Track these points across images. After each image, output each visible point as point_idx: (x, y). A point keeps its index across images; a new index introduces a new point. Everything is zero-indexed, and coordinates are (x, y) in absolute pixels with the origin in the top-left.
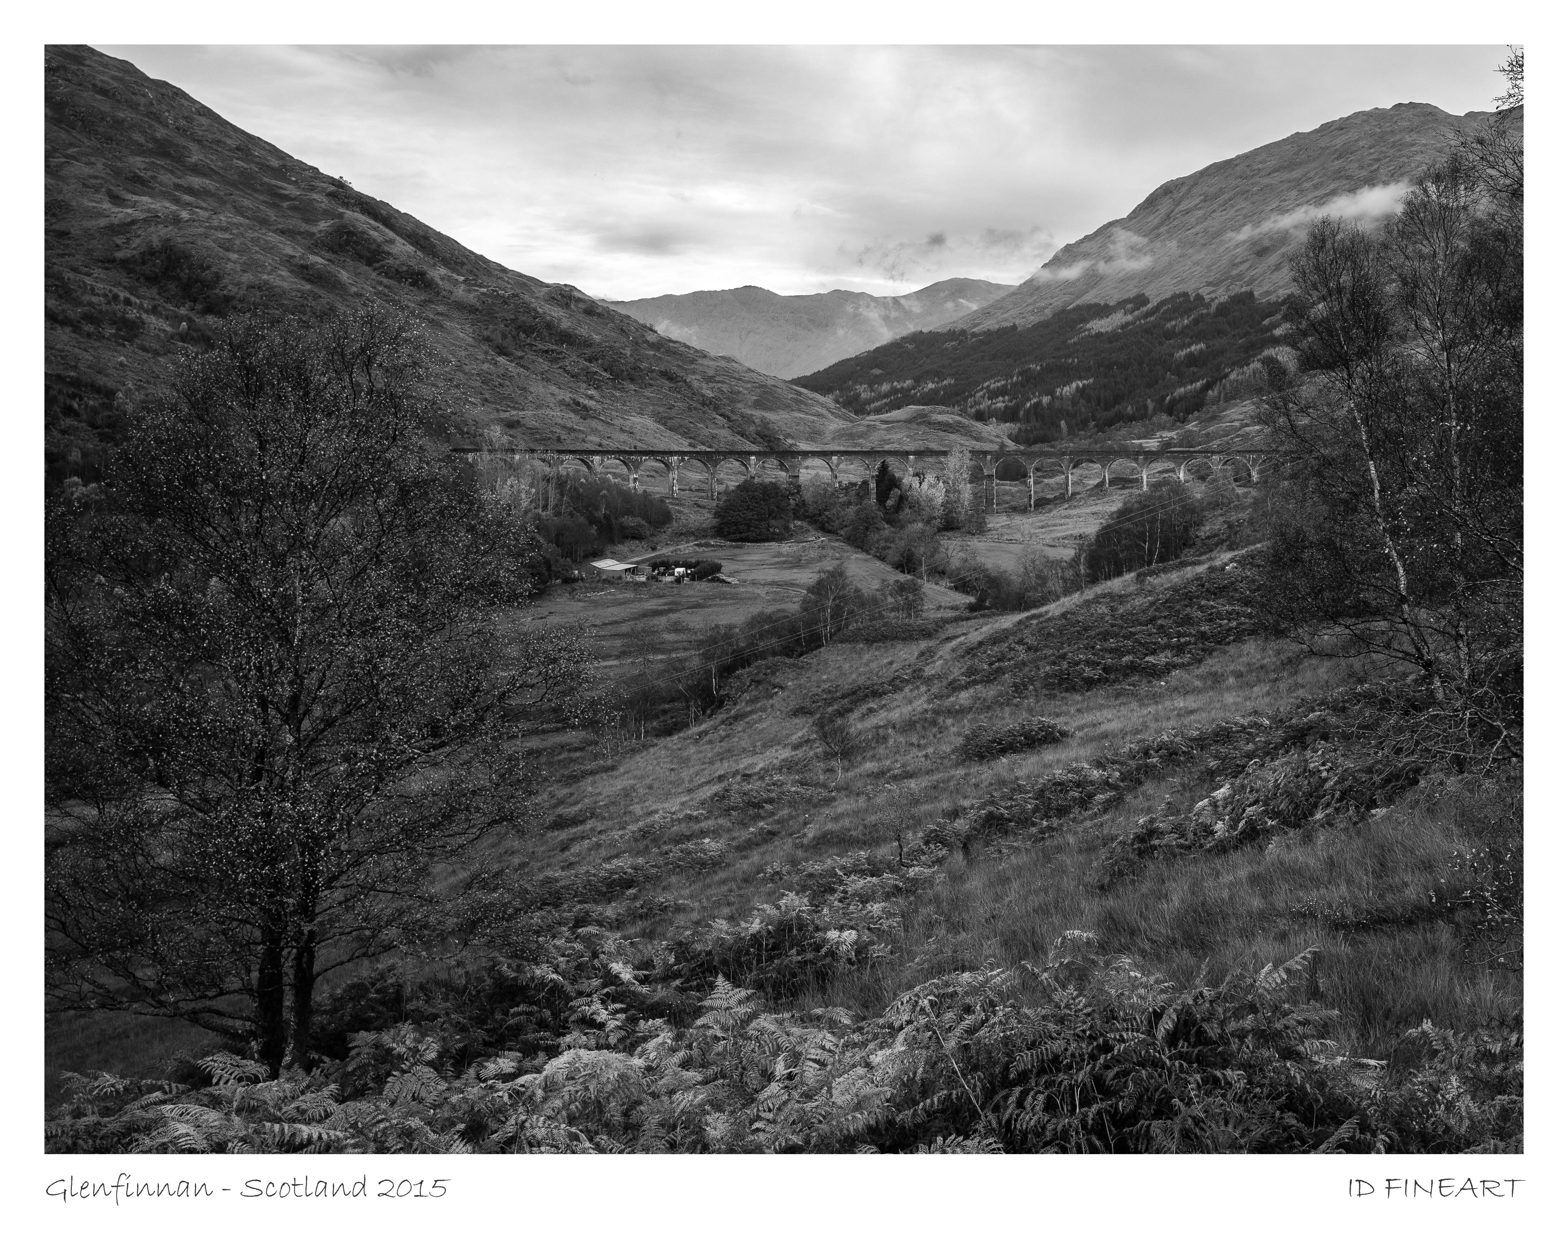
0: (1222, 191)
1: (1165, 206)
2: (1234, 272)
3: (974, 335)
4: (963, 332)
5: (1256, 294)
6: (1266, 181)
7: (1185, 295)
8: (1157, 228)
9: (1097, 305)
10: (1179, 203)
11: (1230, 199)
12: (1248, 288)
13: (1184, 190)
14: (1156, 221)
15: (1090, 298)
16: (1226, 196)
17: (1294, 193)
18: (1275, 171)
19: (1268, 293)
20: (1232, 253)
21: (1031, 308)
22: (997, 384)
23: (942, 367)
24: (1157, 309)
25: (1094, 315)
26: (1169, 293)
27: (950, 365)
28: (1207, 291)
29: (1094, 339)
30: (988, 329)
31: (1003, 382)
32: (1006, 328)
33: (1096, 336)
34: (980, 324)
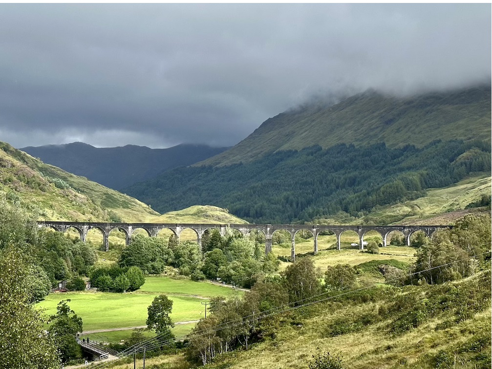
2: (372, 133)
3: (217, 169)
4: (210, 167)
5: (387, 145)
7: (343, 144)
9: (290, 151)
12: (382, 142)
15: (285, 147)
19: (393, 145)
20: (370, 123)
21: (250, 154)
22: (235, 194)
23: (199, 185)
24: (327, 153)
25: (289, 156)
26: (333, 145)
27: (204, 184)
28: (355, 144)
29: (291, 169)
30: (225, 166)
31: (239, 193)
32: (236, 164)
33: (292, 168)
34: (220, 163)
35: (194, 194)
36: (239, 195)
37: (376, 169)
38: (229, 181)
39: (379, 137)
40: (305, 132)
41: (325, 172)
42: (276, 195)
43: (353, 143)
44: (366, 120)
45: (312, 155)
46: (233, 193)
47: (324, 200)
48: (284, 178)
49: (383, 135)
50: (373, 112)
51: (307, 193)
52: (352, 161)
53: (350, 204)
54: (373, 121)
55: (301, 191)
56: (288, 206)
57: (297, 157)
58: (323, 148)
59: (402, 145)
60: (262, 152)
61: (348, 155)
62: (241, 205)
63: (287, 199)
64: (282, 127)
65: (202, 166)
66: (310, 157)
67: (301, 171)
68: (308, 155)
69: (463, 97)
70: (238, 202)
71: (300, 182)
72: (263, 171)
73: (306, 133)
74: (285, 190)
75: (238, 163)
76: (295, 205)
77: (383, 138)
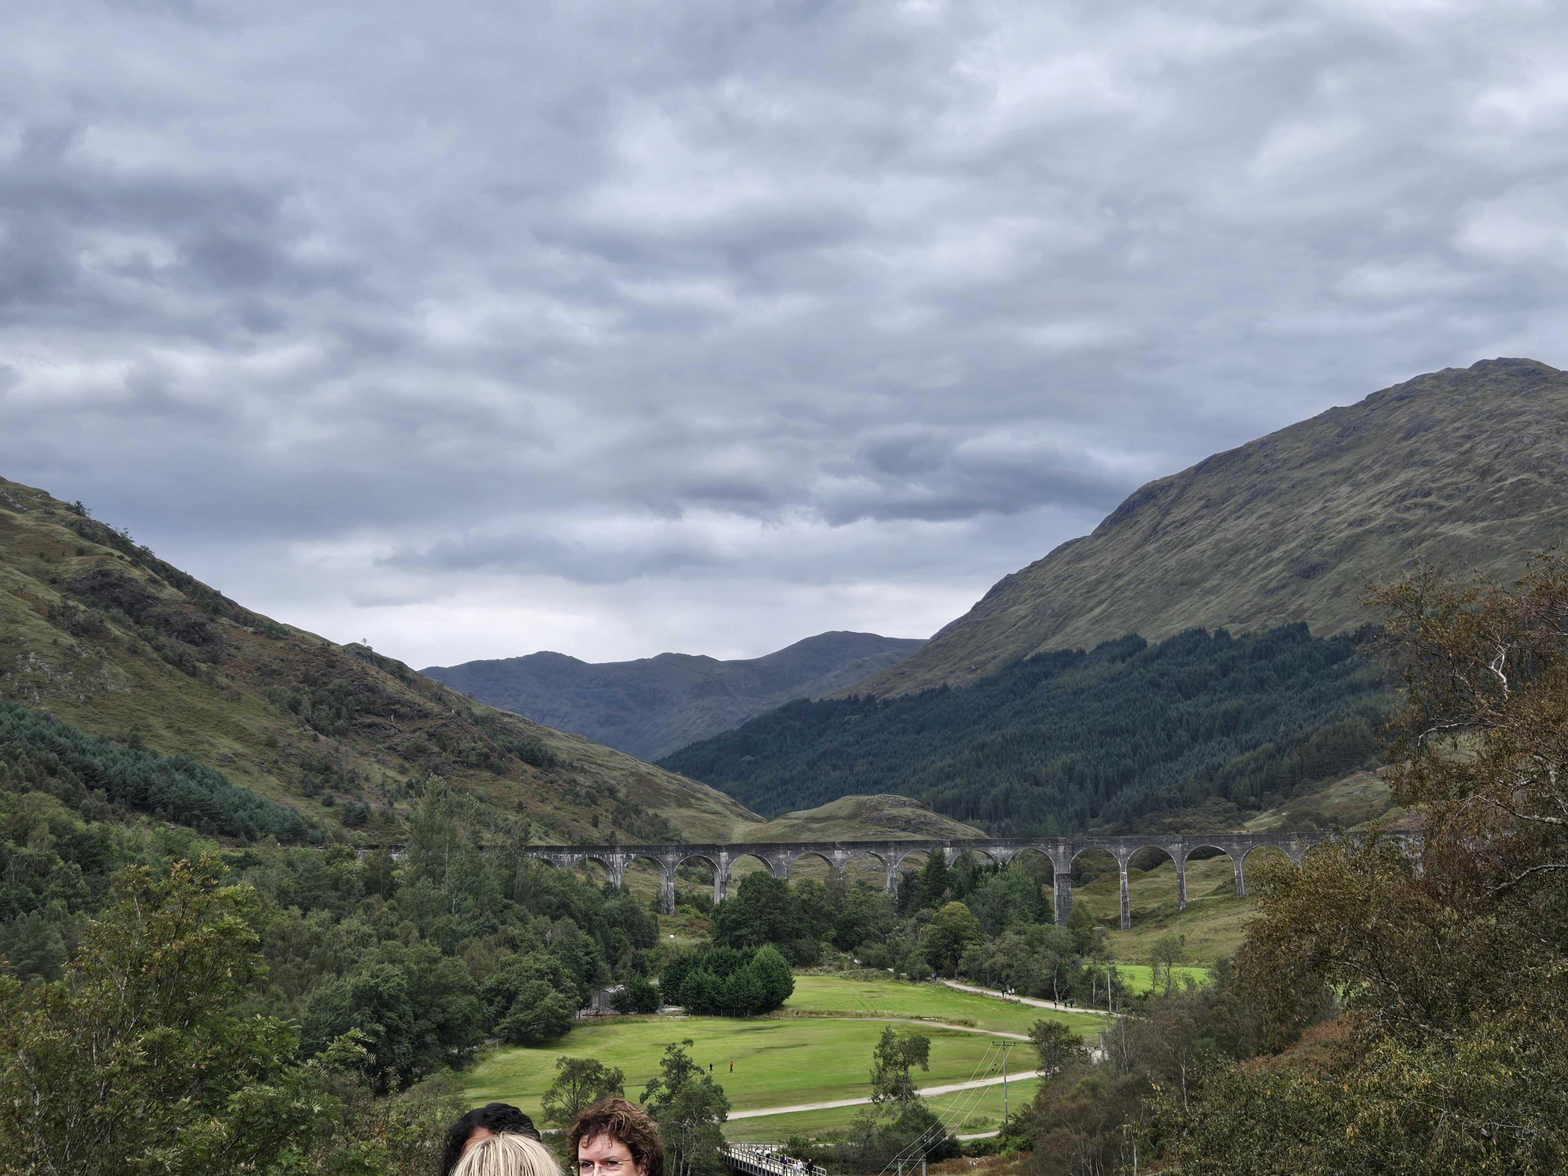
0: (1230, 493)
1: (1147, 517)
2: (1269, 602)
3: (887, 703)
4: (870, 699)
5: (1312, 629)
6: (1298, 475)
7: (1201, 631)
8: (1139, 546)
9: (1066, 653)
10: (1167, 512)
11: (1247, 502)
12: (1298, 621)
13: (1173, 492)
14: (1136, 538)
15: (1051, 645)
16: (1239, 499)
17: (1344, 490)
18: (1311, 460)
19: (1328, 628)
20: (1263, 575)
21: (965, 664)
22: (939, 764)
23: (846, 745)
24: (1161, 652)
25: (1064, 667)
26: (1175, 633)
27: (857, 742)
28: (1233, 629)
29: (1071, 697)
30: (906, 695)
31: (949, 760)
32: (933, 690)
33: (1074, 693)
34: (893, 688)
35: (835, 768)
36: (949, 766)
37: (1287, 688)
38: (919, 732)
39: (1291, 609)
40: (1100, 603)
41: (1161, 701)
42: (1042, 761)
43: (1224, 627)
44: (1253, 570)
45: (1123, 662)
46: (933, 762)
47: (1162, 769)
48: (1056, 719)
49: (1302, 604)
50: (1270, 549)
51: (1118, 756)
52: (1225, 670)
53: (1234, 779)
54: (1271, 571)
55: (1102, 751)
56: (1073, 787)
57: (1086, 667)
58: (1150, 642)
59: (1351, 627)
60: (994, 658)
61: (1215, 656)
62: (956, 791)
63: (1069, 771)
64: (1041, 595)
65: (850, 697)
66: (1120, 666)
67: (1100, 700)
68: (1113, 660)
69: (1500, 503)
70: (949, 783)
71: (1100, 728)
72: (1002, 704)
73: (1103, 606)
74: (1063, 749)
75: (939, 685)
76: (1089, 785)
77: (1300, 611)
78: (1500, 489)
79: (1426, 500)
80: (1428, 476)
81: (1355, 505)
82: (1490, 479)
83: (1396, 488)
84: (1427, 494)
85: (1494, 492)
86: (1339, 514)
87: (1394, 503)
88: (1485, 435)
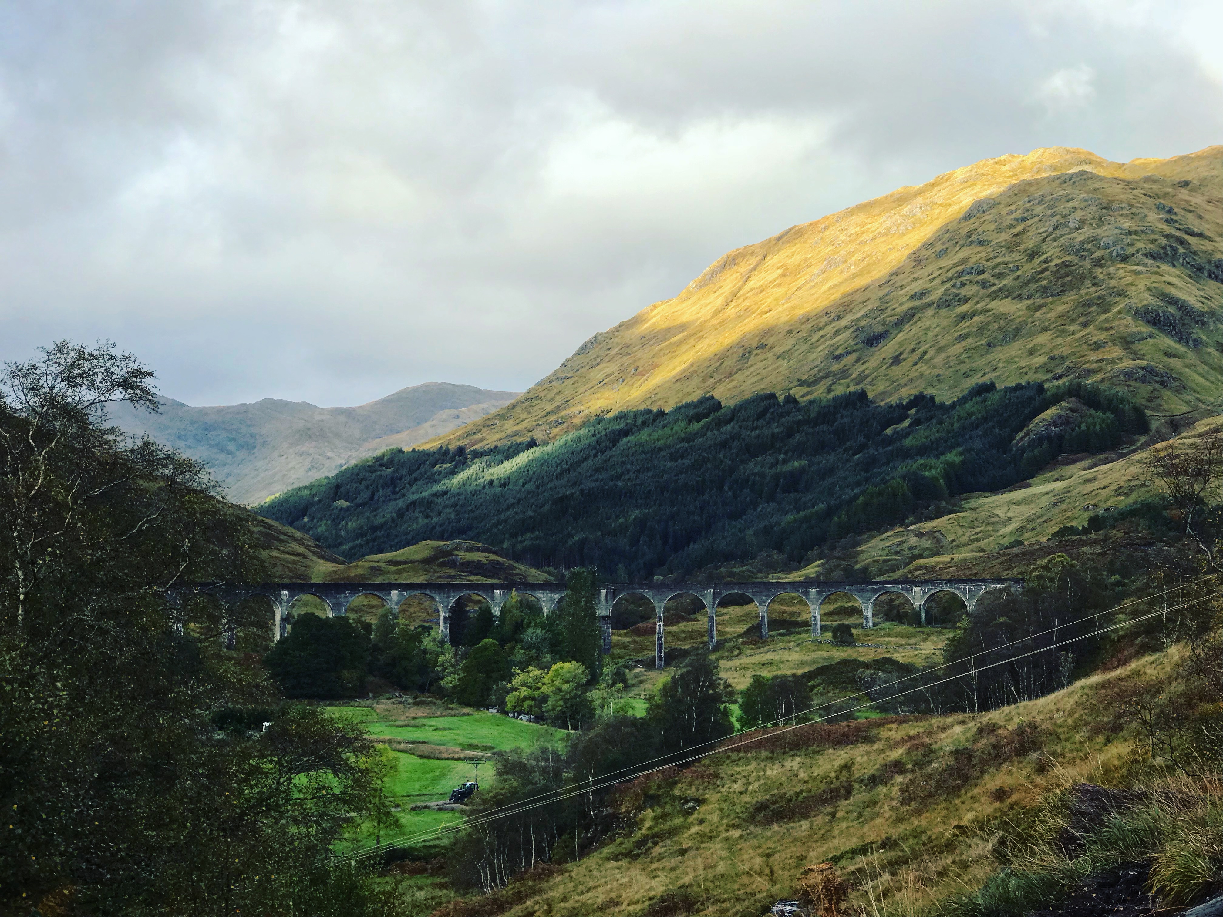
1: (729, 283)
5: (870, 396)
7: (771, 396)
8: (720, 310)
9: (647, 412)
10: (748, 279)
12: (859, 388)
13: (754, 261)
15: (637, 401)
19: (886, 393)
22: (520, 515)
23: (434, 495)
24: (734, 415)
25: (644, 425)
28: (798, 392)
29: (649, 455)
30: (495, 447)
31: (530, 512)
32: (521, 443)
33: (652, 452)
34: (481, 440)
36: (529, 517)
37: (846, 450)
39: (854, 376)
41: (730, 462)
42: (616, 514)
43: (792, 391)
44: (822, 337)
45: (699, 423)
46: (516, 514)
47: (726, 527)
48: (633, 476)
49: (863, 371)
50: (839, 318)
52: (790, 433)
53: (788, 534)
54: (837, 338)
55: (673, 509)
56: (644, 539)
57: (664, 426)
58: (724, 403)
59: (906, 393)
60: (580, 412)
61: (782, 420)
62: (534, 541)
63: (641, 523)
64: (627, 354)
65: (441, 447)
66: (695, 427)
67: (675, 459)
68: (689, 421)
69: (1044, 283)
70: (528, 535)
71: (672, 486)
73: (685, 367)
74: (637, 505)
75: (526, 439)
76: (659, 540)
77: (862, 378)
78: (1046, 269)
79: (980, 277)
80: (983, 255)
81: (917, 279)
82: (1037, 260)
83: (956, 265)
84: (983, 272)
85: (1042, 272)
86: (902, 287)
87: (951, 279)
88: (1036, 219)
